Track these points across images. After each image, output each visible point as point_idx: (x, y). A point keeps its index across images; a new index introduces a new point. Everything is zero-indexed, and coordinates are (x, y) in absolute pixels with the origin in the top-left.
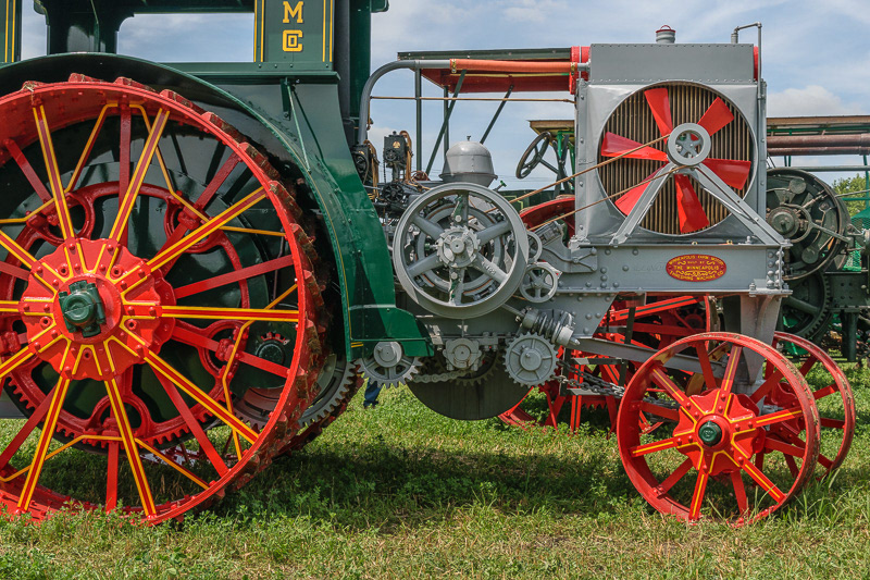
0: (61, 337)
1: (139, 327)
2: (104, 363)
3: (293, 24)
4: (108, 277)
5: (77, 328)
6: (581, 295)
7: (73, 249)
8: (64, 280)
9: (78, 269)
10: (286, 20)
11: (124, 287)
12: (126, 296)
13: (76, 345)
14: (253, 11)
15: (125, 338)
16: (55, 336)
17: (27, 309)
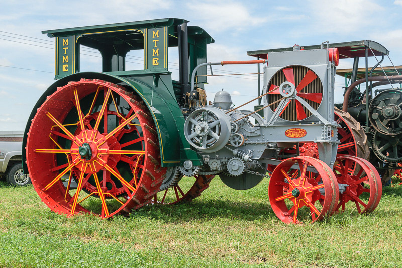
0: (81, 160)
1: (102, 157)
2: (93, 169)
3: (156, 56)
4: (94, 141)
5: (84, 157)
6: (255, 144)
7: (84, 133)
8: (82, 142)
9: (86, 139)
10: (154, 55)
11: (98, 144)
12: (99, 147)
13: (85, 163)
15: (99, 161)
16: (80, 160)
17: (72, 152)
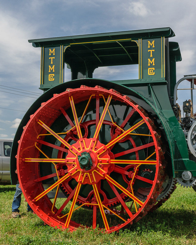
0: (78, 170)
1: (103, 167)
2: (92, 179)
3: (151, 66)
4: (93, 150)
5: (83, 167)
7: (82, 142)
8: (79, 152)
9: (84, 148)
10: (149, 65)
11: (98, 154)
12: (99, 157)
13: (83, 173)
14: (138, 64)
15: (99, 171)
16: (76, 170)
17: (68, 161)
